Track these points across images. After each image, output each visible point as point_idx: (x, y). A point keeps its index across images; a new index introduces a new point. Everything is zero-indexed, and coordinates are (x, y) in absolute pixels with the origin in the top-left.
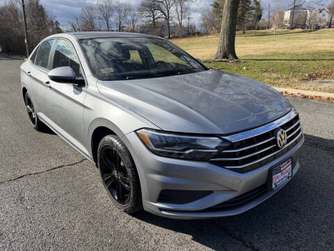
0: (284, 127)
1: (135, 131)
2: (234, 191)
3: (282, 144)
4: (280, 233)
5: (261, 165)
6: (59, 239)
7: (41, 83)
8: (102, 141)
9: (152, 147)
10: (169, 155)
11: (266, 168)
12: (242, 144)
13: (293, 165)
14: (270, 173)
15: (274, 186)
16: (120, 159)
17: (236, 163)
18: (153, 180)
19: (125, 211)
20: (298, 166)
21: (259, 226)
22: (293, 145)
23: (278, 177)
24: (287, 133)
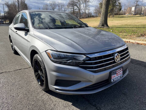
0: (119, 52)
1: (45, 51)
2: (91, 81)
3: (117, 60)
4: (115, 104)
5: (105, 69)
8: (34, 57)
9: (52, 59)
10: (60, 63)
11: (108, 72)
12: (96, 58)
14: (110, 74)
15: (112, 81)
18: (52, 74)
19: (43, 90)
20: (127, 72)
21: (105, 101)
23: (115, 76)
24: (120, 55)
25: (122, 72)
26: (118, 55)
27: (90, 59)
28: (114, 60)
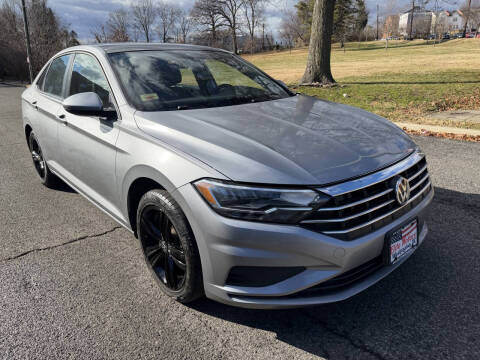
0: (406, 174)
1: (191, 183)
2: (337, 266)
3: (403, 198)
4: (402, 327)
5: (373, 228)
6: (82, 342)
7: (53, 117)
8: (144, 198)
9: (218, 205)
10: (242, 217)
11: (381, 233)
12: (346, 199)
13: (419, 229)
14: (388, 240)
15: (392, 259)
16: (170, 224)
17: (338, 226)
18: (220, 252)
19: (178, 300)
20: (425, 231)
21: (372, 318)
22: (418, 201)
23: (398, 246)
24: (410, 182)
25: (415, 230)
26: (403, 182)
27: (332, 201)
28: (395, 198)
